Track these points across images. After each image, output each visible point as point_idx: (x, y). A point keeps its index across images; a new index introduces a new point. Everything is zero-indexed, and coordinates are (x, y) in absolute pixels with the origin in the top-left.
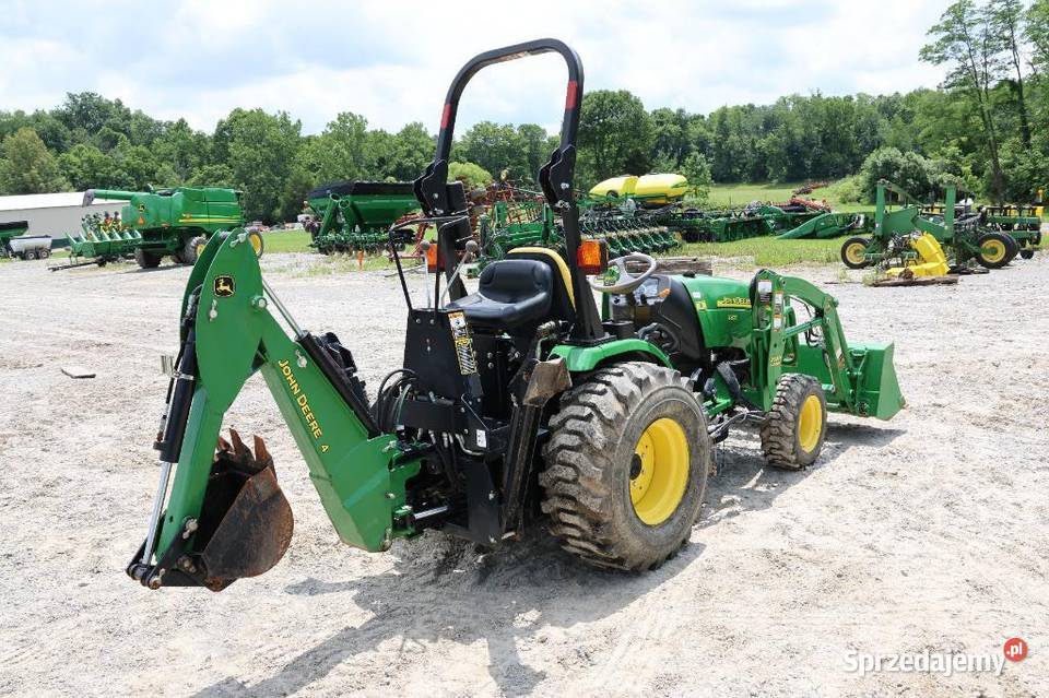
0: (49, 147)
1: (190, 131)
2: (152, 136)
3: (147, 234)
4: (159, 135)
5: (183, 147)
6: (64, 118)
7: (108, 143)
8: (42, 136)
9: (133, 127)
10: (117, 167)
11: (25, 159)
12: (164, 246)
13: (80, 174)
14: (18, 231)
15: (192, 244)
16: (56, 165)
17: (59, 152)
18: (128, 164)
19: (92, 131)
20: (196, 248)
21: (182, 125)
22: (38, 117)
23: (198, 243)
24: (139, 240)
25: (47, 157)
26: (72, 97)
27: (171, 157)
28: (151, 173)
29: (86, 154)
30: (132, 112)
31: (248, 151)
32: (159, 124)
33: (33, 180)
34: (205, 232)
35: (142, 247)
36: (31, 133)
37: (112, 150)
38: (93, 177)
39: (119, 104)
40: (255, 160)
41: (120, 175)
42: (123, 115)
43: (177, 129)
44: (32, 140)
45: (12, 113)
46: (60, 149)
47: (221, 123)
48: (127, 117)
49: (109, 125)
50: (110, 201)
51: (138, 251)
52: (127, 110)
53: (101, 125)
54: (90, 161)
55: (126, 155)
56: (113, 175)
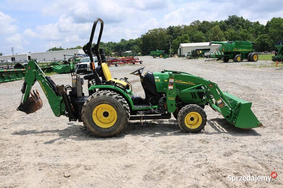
0: (222, 29)
1: (259, 24)
2: (249, 26)
3: (225, 53)
4: (251, 26)
5: (257, 29)
6: (227, 22)
7: (237, 28)
8: (220, 27)
9: (244, 24)
10: (238, 35)
11: (216, 33)
12: (229, 56)
13: (229, 37)
14: (207, 51)
15: (236, 56)
16: (223, 34)
17: (224, 31)
18: (241, 34)
19: (233, 25)
20: (237, 58)
21: (258, 23)
22: (221, 22)
23: (238, 56)
24: (223, 55)
25: (221, 32)
26: (229, 17)
27: (253, 32)
28: (247, 36)
29: (230, 32)
30: (245, 20)
31: (274, 30)
32: (252, 23)
33: (217, 38)
34: (241, 53)
35: (224, 56)
36: (218, 26)
37: (237, 30)
38: (232, 37)
39: (242, 18)
40: (276, 33)
41: (239, 37)
42: (243, 20)
43: (256, 24)
44: (218, 28)
45: (215, 21)
46: (225, 30)
47: (268, 22)
48: (244, 21)
49: (238, 24)
50: (216, 44)
51: (223, 58)
52: (244, 19)
53: (236, 24)
54: (231, 33)
55: (241, 32)
56: (237, 37)
